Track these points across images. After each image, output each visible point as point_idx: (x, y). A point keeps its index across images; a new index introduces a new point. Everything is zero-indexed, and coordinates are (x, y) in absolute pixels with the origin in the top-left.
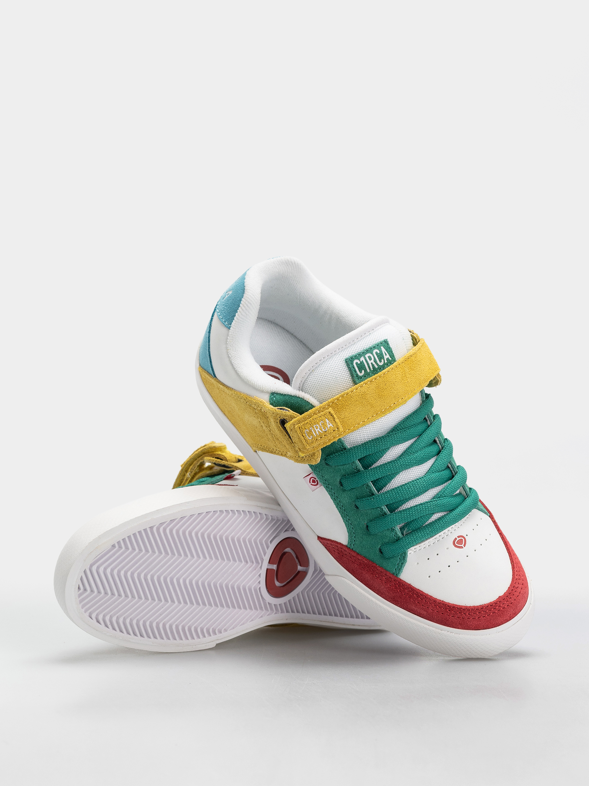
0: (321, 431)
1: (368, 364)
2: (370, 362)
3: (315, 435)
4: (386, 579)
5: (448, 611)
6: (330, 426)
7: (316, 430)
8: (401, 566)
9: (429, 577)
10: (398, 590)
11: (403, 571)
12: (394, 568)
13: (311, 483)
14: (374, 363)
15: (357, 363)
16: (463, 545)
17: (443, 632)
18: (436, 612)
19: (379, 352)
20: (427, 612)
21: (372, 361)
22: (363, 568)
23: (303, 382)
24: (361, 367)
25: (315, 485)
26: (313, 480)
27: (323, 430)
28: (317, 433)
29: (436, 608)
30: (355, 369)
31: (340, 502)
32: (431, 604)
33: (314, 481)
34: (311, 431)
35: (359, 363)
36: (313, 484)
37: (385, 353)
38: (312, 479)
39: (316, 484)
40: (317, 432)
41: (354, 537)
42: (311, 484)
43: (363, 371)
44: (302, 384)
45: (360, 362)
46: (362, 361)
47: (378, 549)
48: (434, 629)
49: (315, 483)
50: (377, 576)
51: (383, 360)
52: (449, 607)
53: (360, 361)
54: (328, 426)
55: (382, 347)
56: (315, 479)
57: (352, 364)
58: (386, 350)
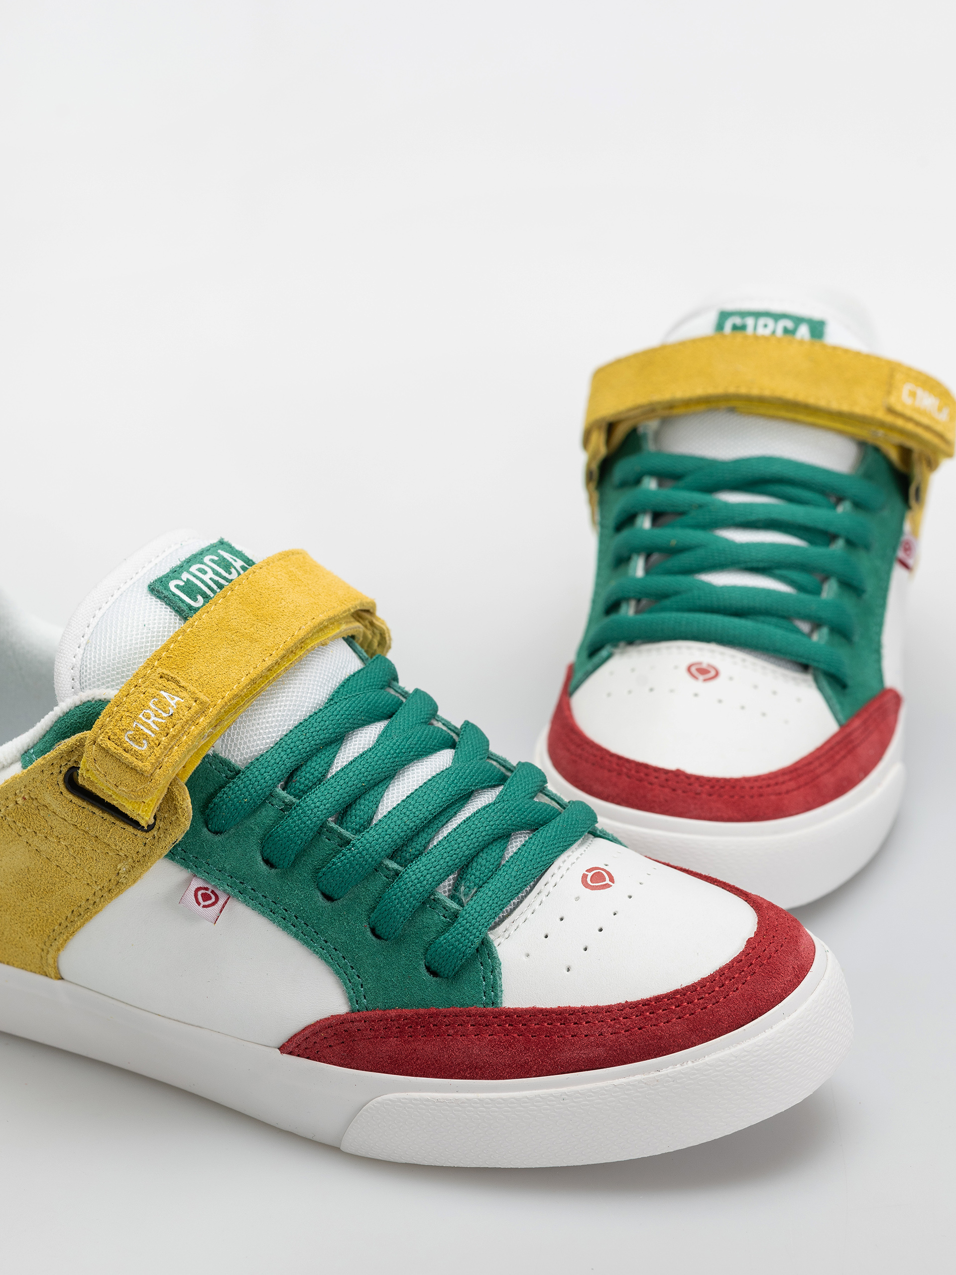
0: (160, 720)
1: (203, 581)
2: (206, 578)
3: (150, 733)
4: (474, 1025)
5: (652, 1015)
6: (175, 701)
7: (149, 722)
8: (495, 979)
9: (568, 970)
10: (515, 1035)
11: (503, 988)
12: (480, 993)
13: (203, 903)
14: (216, 578)
15: (177, 587)
16: (608, 881)
17: (664, 1072)
18: (624, 1033)
19: (216, 558)
20: (604, 1045)
21: (210, 574)
22: (411, 1036)
23: (78, 677)
24: (190, 589)
25: (213, 904)
26: (202, 895)
27: (165, 715)
28: (154, 726)
29: (619, 1023)
30: (179, 597)
31: (286, 911)
32: (603, 1023)
33: (206, 897)
34: (137, 730)
35: (182, 584)
36: (207, 903)
37: (231, 558)
38: (200, 893)
39: (213, 900)
40: (152, 724)
41: (355, 977)
42: (204, 906)
43: (200, 598)
44: (78, 682)
45: (184, 581)
46: (188, 579)
47: (423, 971)
48: (638, 1077)
49: (210, 898)
50: (451, 1032)
51: (233, 570)
52: (646, 1007)
53: (181, 580)
54: (172, 703)
55: (219, 551)
56: (207, 889)
57: (168, 590)
58: (231, 553)
